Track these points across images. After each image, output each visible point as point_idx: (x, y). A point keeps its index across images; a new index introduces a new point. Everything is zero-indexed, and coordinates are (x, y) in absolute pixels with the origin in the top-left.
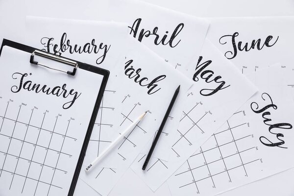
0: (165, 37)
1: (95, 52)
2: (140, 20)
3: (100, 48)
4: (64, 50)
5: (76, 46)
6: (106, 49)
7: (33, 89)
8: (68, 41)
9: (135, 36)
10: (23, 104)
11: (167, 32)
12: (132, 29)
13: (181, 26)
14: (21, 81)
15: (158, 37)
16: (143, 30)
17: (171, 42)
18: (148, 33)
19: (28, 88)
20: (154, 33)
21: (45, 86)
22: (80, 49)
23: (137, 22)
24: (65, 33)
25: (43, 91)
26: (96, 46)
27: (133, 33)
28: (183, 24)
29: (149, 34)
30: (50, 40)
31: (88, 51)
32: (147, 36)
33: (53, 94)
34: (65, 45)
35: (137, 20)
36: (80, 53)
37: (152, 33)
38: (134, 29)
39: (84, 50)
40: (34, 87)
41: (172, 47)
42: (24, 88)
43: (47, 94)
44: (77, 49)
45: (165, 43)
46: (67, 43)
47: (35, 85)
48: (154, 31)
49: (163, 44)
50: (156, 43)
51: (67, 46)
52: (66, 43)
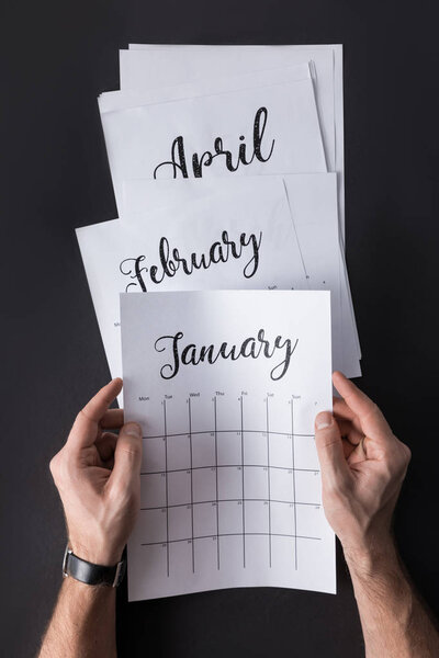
0: (243, 148)
1: (235, 255)
2: (180, 140)
3: (243, 244)
4: (172, 273)
5: (194, 256)
6: (255, 243)
7: (202, 359)
8: (175, 250)
9: (186, 176)
10: (192, 395)
11: (242, 138)
12: (175, 164)
13: (263, 113)
14: (175, 351)
15: (229, 155)
16: (195, 156)
17: (257, 153)
18: (207, 157)
19: (193, 360)
20: (219, 152)
21: (224, 345)
22: (203, 260)
23: (176, 146)
24: (163, 239)
25: (224, 356)
26: (233, 245)
27: (179, 171)
28: (264, 109)
29: (211, 158)
30: (138, 261)
31: (221, 257)
32: (209, 163)
33: (244, 356)
34: (171, 262)
35: (175, 142)
36: (205, 267)
37: (214, 153)
38: (178, 161)
39: (212, 259)
40: (202, 354)
41: (264, 161)
42: (185, 363)
43: (233, 359)
44: (198, 262)
45: (248, 160)
46: (175, 256)
47: (204, 348)
48: (216, 147)
49: (245, 163)
50: (230, 167)
51: (176, 263)
52: (171, 258)
